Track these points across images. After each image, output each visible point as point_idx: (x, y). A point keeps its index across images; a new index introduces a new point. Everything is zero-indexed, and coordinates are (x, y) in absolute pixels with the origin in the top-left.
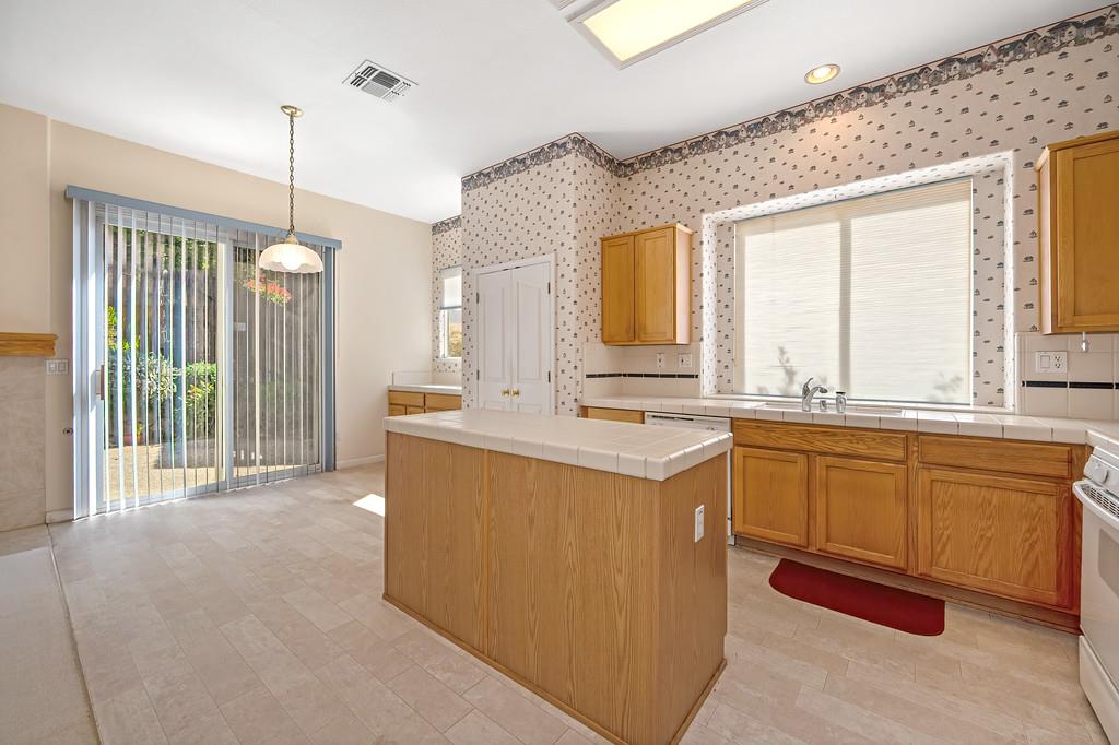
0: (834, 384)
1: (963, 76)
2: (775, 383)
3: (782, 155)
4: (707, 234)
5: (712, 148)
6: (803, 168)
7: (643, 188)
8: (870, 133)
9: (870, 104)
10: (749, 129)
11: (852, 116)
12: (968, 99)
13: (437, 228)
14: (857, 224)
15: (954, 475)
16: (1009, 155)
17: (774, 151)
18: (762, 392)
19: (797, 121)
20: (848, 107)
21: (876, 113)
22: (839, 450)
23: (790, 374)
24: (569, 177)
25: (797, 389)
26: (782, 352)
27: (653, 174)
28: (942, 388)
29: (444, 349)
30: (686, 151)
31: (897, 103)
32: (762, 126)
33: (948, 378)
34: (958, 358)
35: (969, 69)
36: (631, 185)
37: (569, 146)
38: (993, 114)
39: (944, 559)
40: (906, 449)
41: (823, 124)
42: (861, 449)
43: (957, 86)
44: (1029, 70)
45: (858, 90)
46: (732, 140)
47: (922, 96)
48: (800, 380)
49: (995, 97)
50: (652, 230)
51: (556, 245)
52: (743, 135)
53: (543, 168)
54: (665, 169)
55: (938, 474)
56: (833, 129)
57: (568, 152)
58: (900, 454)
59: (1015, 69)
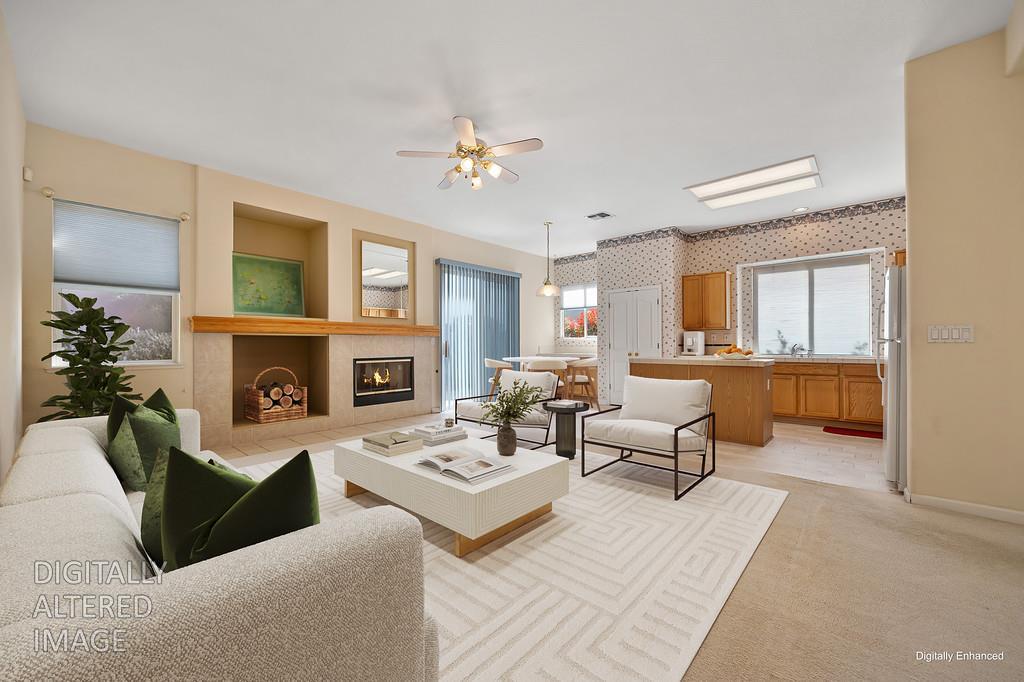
0: (806, 346)
1: (864, 214)
2: (776, 348)
3: (779, 240)
4: (739, 275)
5: (742, 233)
6: (791, 247)
7: (702, 249)
8: (823, 234)
9: (823, 221)
10: (763, 226)
11: (814, 225)
12: (866, 224)
13: (557, 262)
14: (817, 272)
15: (857, 379)
16: (883, 249)
17: (775, 237)
18: (769, 353)
19: (787, 224)
20: (812, 220)
21: (825, 225)
22: (810, 372)
23: (784, 343)
24: (670, 248)
25: (787, 350)
26: (780, 333)
27: (708, 242)
28: (859, 348)
29: (562, 334)
30: (727, 233)
31: (835, 222)
32: (768, 225)
33: (861, 344)
34: (865, 334)
35: (867, 211)
36: (696, 247)
37: (670, 233)
38: (876, 231)
39: (854, 412)
40: (839, 371)
41: (800, 227)
42: (820, 372)
43: (861, 217)
44: (891, 215)
45: (817, 213)
46: (753, 230)
47: (846, 220)
48: (790, 345)
49: (877, 224)
50: (712, 273)
51: (662, 280)
52: (759, 228)
53: (653, 241)
54: (716, 241)
55: (852, 379)
56: (805, 230)
57: (669, 235)
58: (836, 372)
59: (885, 214)
